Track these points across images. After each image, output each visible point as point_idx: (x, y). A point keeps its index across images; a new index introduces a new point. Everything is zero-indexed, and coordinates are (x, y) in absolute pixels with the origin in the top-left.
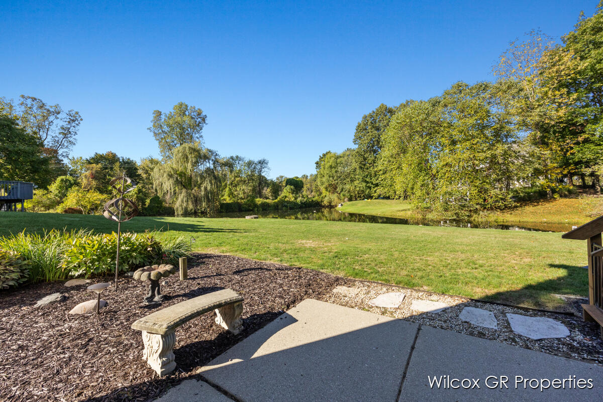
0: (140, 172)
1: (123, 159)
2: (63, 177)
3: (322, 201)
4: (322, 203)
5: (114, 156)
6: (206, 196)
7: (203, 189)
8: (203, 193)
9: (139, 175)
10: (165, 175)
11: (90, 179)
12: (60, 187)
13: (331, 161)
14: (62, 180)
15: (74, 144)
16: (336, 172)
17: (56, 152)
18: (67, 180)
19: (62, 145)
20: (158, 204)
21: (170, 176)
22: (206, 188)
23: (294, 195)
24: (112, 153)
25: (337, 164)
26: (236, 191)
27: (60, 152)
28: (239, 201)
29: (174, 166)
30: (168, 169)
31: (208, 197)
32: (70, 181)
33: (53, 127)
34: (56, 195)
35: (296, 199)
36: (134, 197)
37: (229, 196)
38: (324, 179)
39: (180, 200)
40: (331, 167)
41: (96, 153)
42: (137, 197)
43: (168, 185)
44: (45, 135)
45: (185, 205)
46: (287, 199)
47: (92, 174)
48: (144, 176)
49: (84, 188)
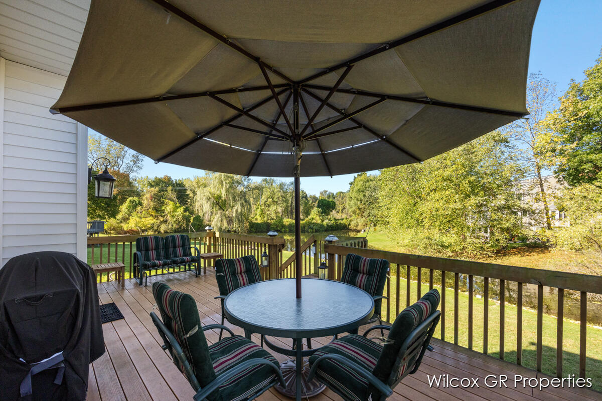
0: (188, 192)
1: (176, 181)
2: (131, 198)
3: (349, 225)
4: (350, 226)
5: (169, 179)
6: (237, 217)
7: (234, 211)
8: (234, 215)
9: (188, 195)
10: (204, 198)
11: (150, 201)
12: (129, 206)
13: (359, 185)
14: (130, 201)
15: (141, 168)
16: (364, 196)
17: (128, 175)
18: (134, 201)
19: (132, 171)
20: (199, 222)
21: (209, 199)
22: (237, 211)
23: (321, 217)
24: (167, 177)
25: (366, 188)
26: (269, 210)
27: (131, 176)
28: (269, 221)
29: (212, 191)
30: (207, 194)
31: (238, 219)
32: (136, 202)
33: (127, 155)
34: (126, 213)
35: (323, 221)
36: (181, 216)
37: (260, 216)
38: (352, 203)
39: (215, 220)
40: (359, 190)
41: (156, 177)
42: (183, 216)
43: (207, 207)
44: (121, 162)
45: (219, 224)
46: (314, 221)
47: (151, 197)
48: (191, 195)
49: (146, 207)
